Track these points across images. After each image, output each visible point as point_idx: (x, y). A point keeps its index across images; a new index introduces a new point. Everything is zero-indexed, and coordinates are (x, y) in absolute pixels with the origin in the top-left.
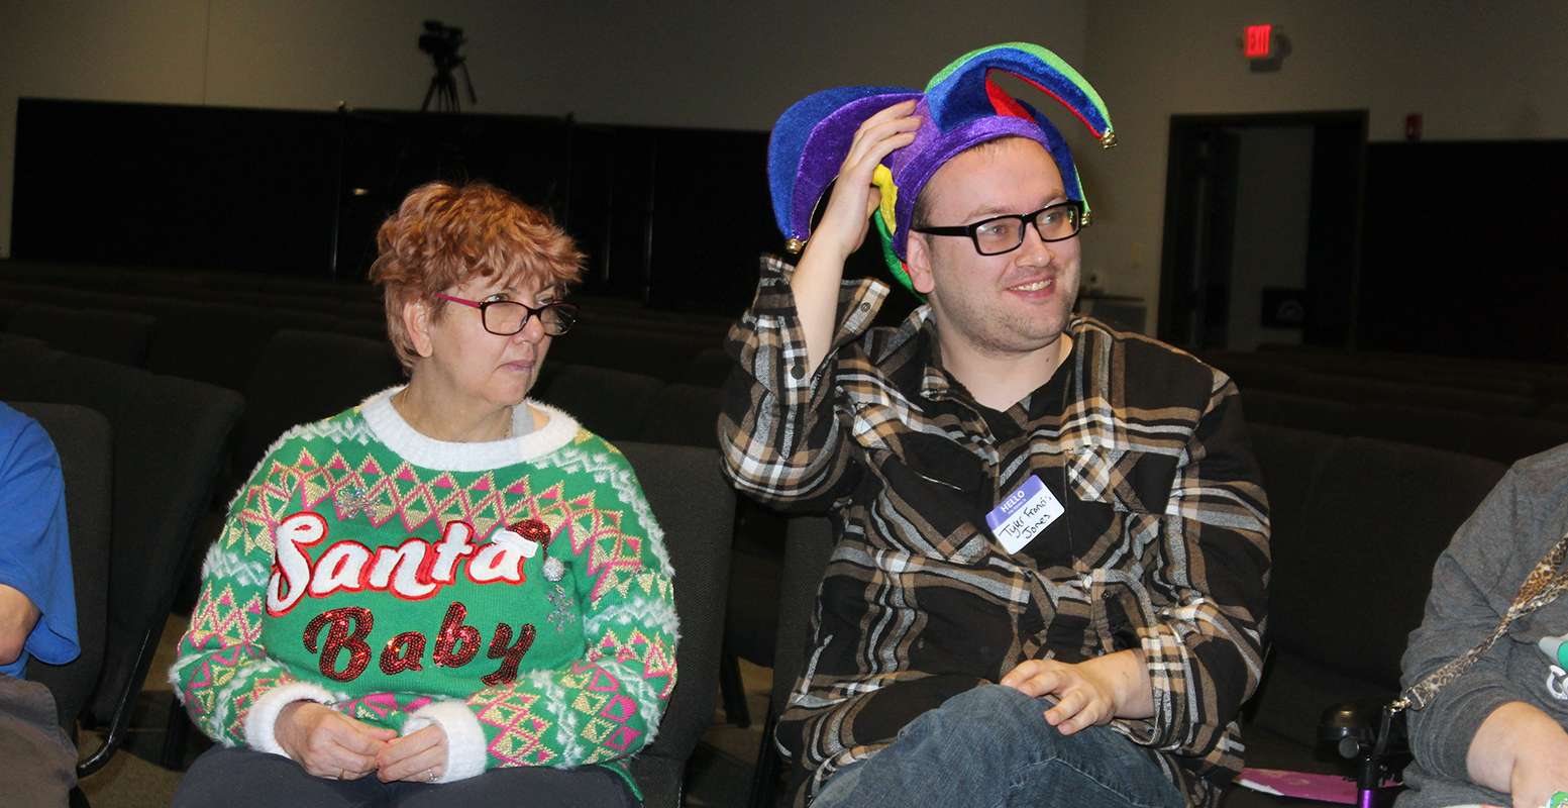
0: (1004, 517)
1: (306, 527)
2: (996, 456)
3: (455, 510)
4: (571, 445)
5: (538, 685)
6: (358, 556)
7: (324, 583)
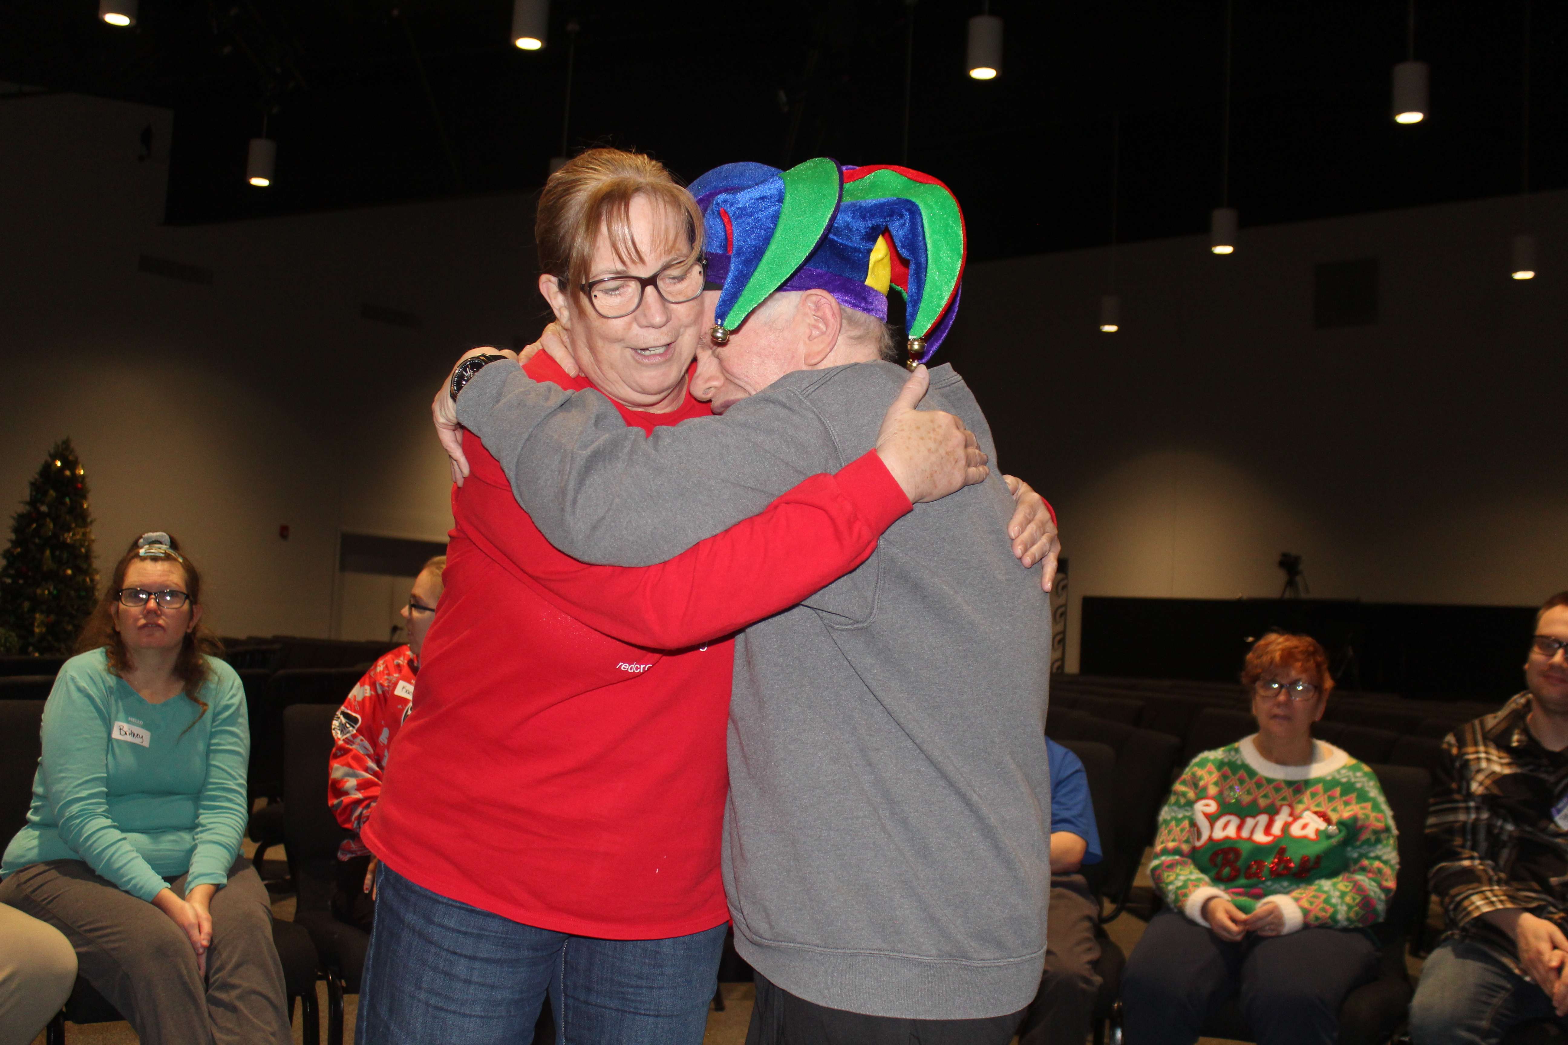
0: (1559, 811)
1: (1207, 805)
2: (1552, 779)
3: (1284, 799)
4: (1344, 767)
5: (1326, 888)
6: (1234, 821)
7: (1218, 834)
